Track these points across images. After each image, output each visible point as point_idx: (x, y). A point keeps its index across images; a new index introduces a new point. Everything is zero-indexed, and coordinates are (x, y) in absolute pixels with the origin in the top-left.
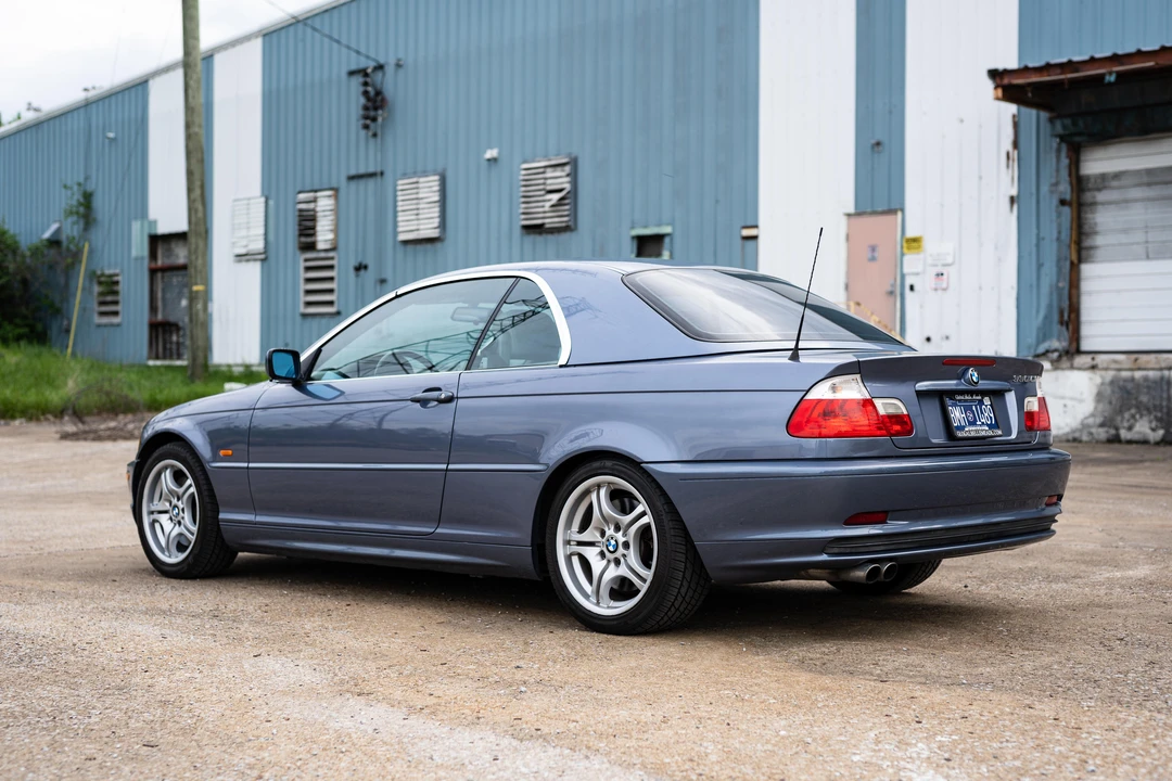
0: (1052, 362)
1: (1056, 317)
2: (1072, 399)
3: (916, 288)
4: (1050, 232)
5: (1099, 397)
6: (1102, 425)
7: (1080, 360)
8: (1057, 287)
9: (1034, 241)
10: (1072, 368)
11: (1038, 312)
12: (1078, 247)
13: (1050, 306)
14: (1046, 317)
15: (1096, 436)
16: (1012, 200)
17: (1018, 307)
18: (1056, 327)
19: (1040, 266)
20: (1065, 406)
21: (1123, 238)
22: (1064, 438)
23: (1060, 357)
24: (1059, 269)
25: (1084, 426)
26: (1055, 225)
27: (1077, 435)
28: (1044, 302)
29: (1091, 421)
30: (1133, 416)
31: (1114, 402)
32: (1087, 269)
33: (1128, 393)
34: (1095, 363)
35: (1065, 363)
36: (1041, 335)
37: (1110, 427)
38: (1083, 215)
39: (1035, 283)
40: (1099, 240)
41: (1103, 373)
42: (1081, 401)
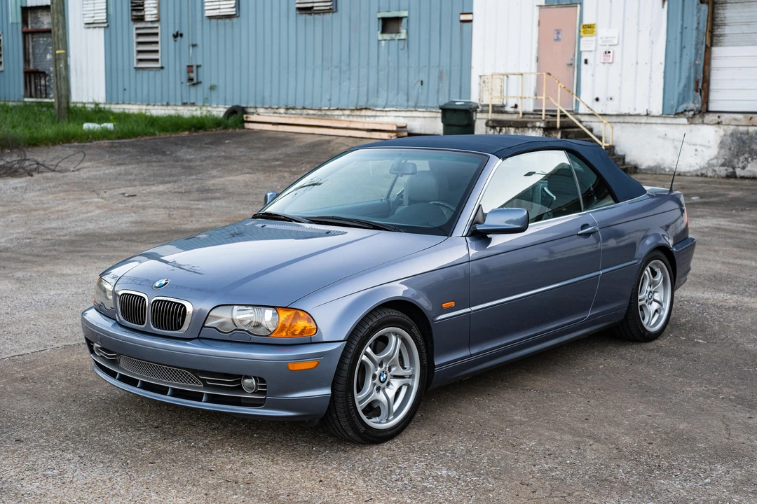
0: (688, 118)
1: (692, 86)
2: (701, 145)
3: (589, 61)
4: (691, 22)
5: (722, 144)
6: (723, 165)
7: (709, 118)
8: (695, 64)
9: (679, 30)
10: (703, 123)
11: (679, 81)
12: (712, 35)
13: (689, 78)
14: (685, 86)
15: (718, 173)
17: (665, 78)
18: (692, 93)
19: (682, 48)
20: (696, 150)
21: (745, 29)
22: (695, 173)
23: (694, 115)
24: (697, 50)
25: (710, 165)
26: (695, 18)
27: (704, 172)
28: (685, 75)
29: (715, 161)
30: (746, 159)
31: (733, 149)
32: (716, 51)
33: (744, 142)
34: (720, 120)
35: (698, 118)
36: (681, 100)
37: (728, 166)
38: (716, 11)
39: (678, 61)
40: (727, 30)
41: (726, 127)
42: (709, 147)
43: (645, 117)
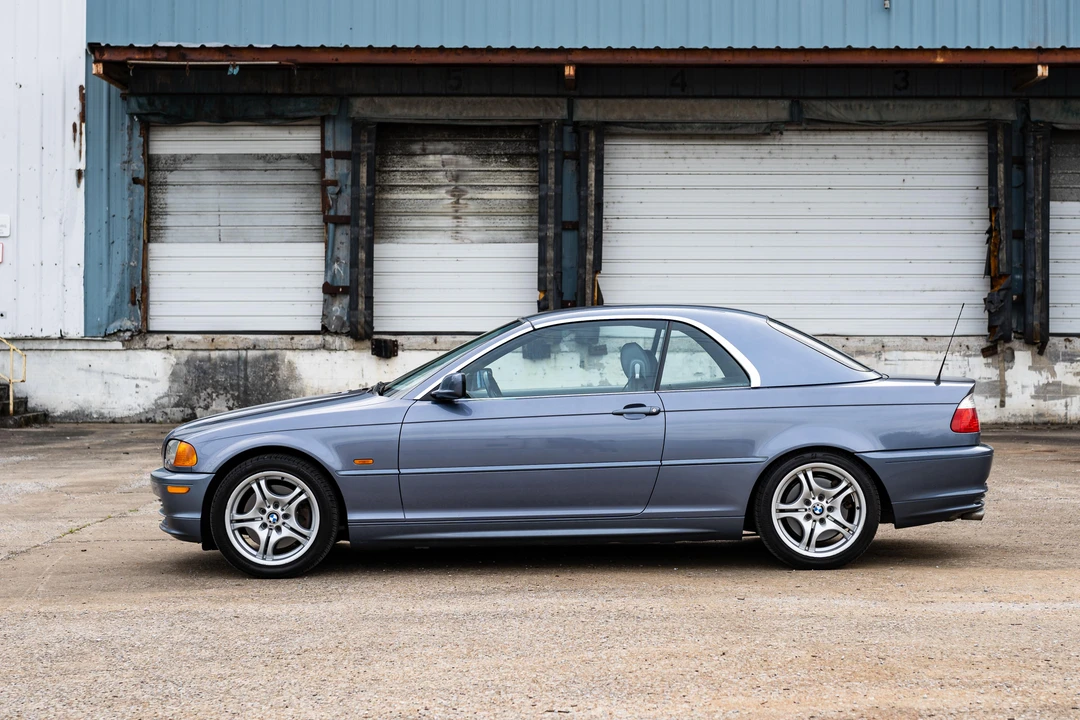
0: (123, 342)
1: (127, 296)
2: (143, 379)
4: (122, 209)
5: (174, 376)
6: (177, 405)
7: (152, 340)
8: (130, 266)
9: (105, 219)
10: (145, 348)
11: (108, 290)
12: (149, 227)
13: (121, 285)
14: (117, 297)
15: (170, 416)
16: (79, 174)
17: (85, 285)
18: (127, 306)
19: (111, 243)
20: (137, 386)
21: (195, 220)
22: (137, 419)
23: (132, 336)
24: (131, 248)
25: (158, 406)
26: (127, 204)
27: (150, 415)
28: (116, 281)
29: (165, 401)
30: (210, 395)
31: (190, 382)
32: (161, 254)
33: (205, 373)
34: (169, 343)
35: (137, 341)
36: (112, 315)
37: (185, 407)
38: (153, 195)
39: (105, 257)
40: (170, 221)
41: (178, 352)
42: (155, 381)
43: (58, 342)
